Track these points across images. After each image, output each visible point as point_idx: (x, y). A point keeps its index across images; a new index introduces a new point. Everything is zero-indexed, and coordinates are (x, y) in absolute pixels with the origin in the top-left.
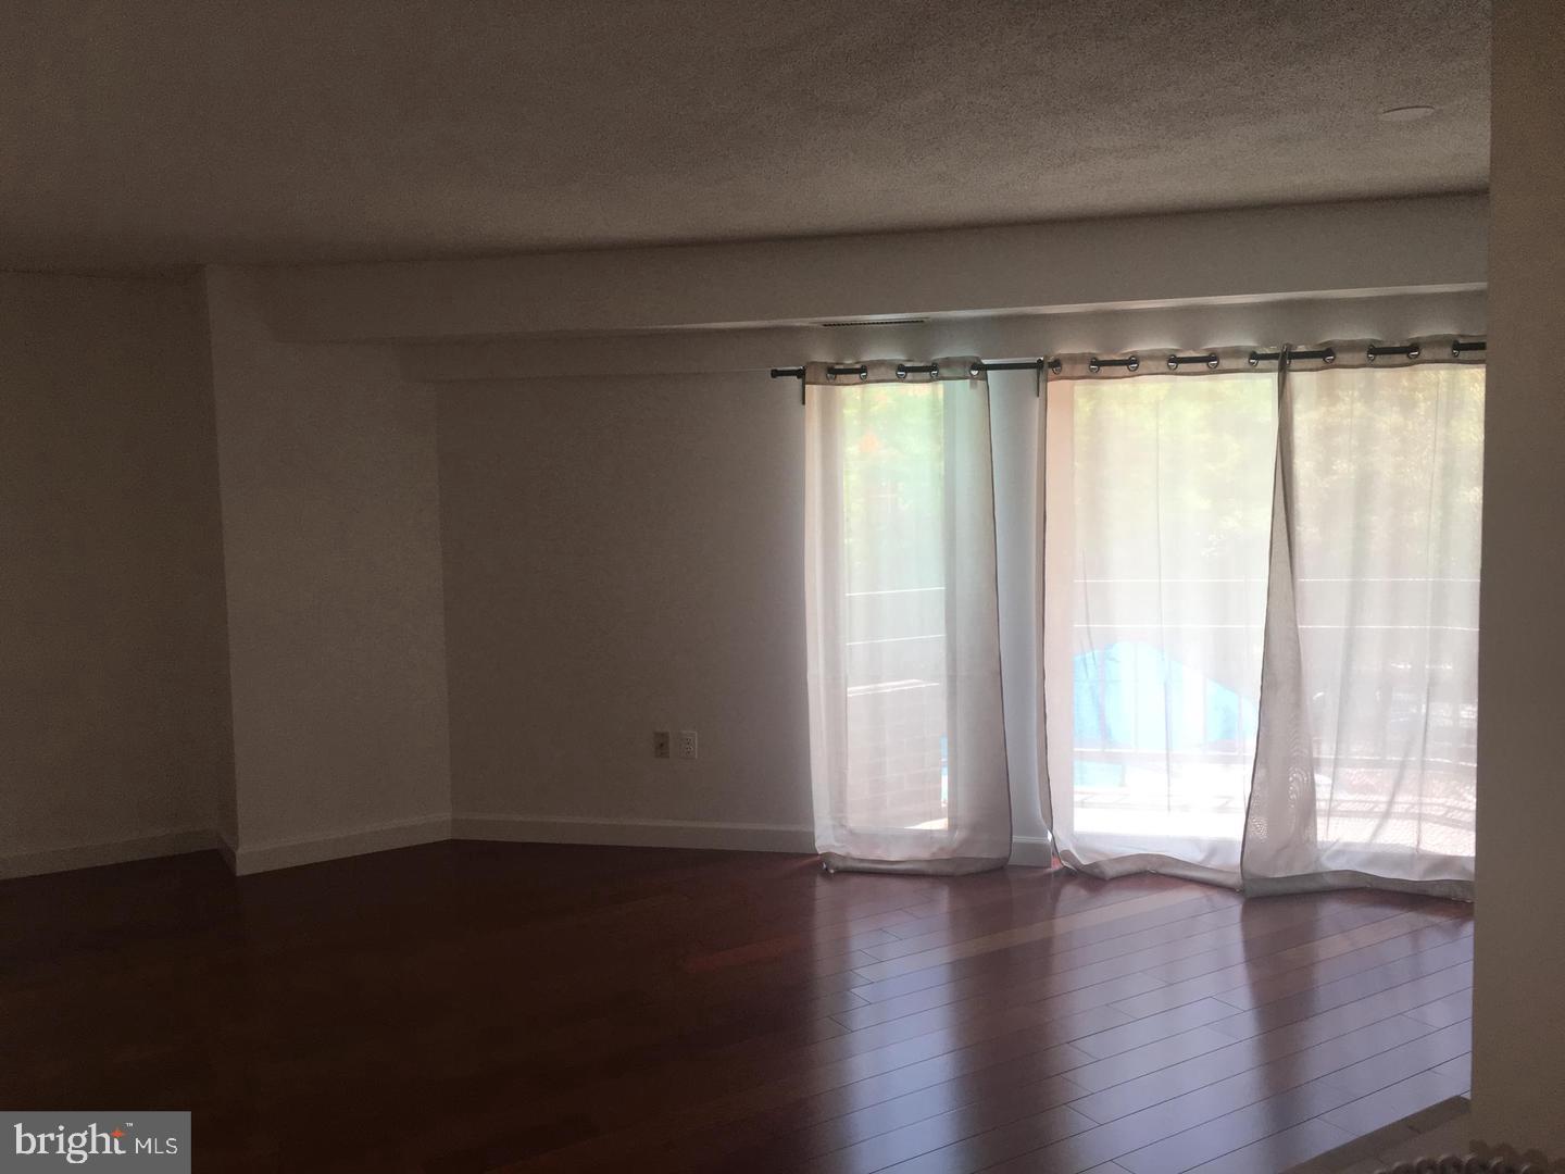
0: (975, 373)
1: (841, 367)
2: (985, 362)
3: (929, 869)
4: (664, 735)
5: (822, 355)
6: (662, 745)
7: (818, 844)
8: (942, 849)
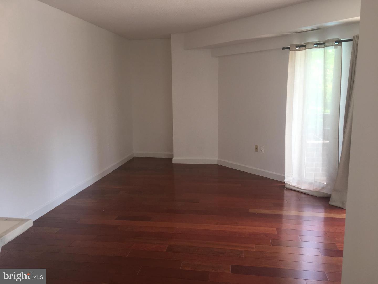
0: (337, 43)
1: (301, 45)
2: (342, 40)
3: (311, 193)
4: (257, 146)
5: (296, 42)
6: (256, 149)
7: (285, 180)
8: (316, 189)
